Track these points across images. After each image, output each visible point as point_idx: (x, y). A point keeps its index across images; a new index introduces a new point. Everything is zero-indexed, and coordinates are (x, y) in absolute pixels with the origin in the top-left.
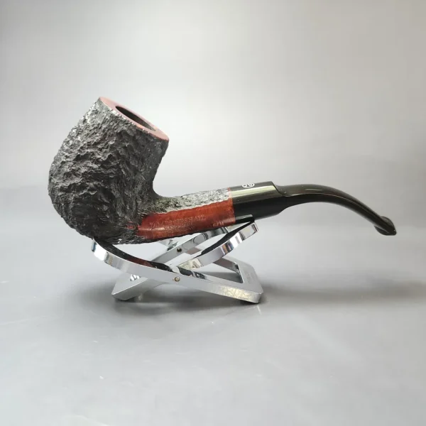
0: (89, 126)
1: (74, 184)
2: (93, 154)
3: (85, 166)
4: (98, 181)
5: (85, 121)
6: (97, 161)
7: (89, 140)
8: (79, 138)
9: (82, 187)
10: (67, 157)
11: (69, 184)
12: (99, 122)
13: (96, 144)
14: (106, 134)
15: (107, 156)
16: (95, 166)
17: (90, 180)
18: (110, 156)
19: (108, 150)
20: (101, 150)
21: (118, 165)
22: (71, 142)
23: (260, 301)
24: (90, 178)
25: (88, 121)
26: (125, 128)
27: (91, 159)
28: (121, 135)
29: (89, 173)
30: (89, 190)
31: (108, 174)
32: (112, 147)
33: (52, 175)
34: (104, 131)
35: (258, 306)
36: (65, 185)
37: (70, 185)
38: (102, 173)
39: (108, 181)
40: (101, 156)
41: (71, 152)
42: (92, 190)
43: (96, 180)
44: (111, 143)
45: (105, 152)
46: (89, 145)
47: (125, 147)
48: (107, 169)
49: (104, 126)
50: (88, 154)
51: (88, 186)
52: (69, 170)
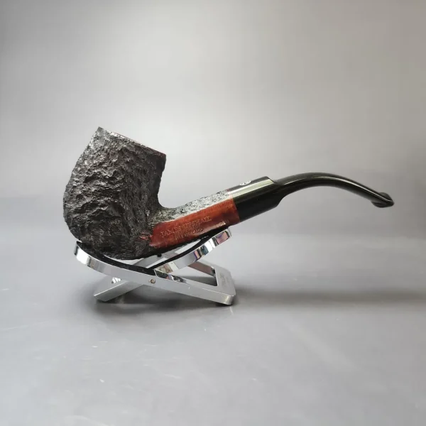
0: (93, 151)
1: (87, 203)
2: (100, 173)
3: (95, 185)
4: (108, 197)
5: (89, 147)
6: (104, 179)
7: (95, 162)
8: (86, 163)
9: (94, 205)
10: (77, 182)
11: (81, 205)
12: (101, 145)
13: (101, 164)
14: (109, 154)
15: (112, 173)
16: (103, 184)
17: (100, 197)
18: (115, 172)
19: (112, 167)
20: (106, 168)
21: (123, 179)
22: (79, 169)
23: (233, 303)
24: (100, 195)
25: (92, 147)
26: (125, 146)
27: (98, 178)
28: (122, 152)
29: (99, 191)
30: (101, 206)
31: (116, 189)
32: (116, 164)
33: (66, 202)
34: (106, 151)
35: (231, 308)
36: (78, 206)
37: (84, 205)
38: (110, 189)
39: (116, 195)
40: (107, 174)
41: (81, 177)
42: (103, 206)
43: (105, 196)
44: (114, 161)
45: (111, 169)
46: (96, 166)
47: (127, 162)
48: (114, 185)
49: (106, 147)
50: (95, 174)
51: (99, 203)
52: (80, 193)
